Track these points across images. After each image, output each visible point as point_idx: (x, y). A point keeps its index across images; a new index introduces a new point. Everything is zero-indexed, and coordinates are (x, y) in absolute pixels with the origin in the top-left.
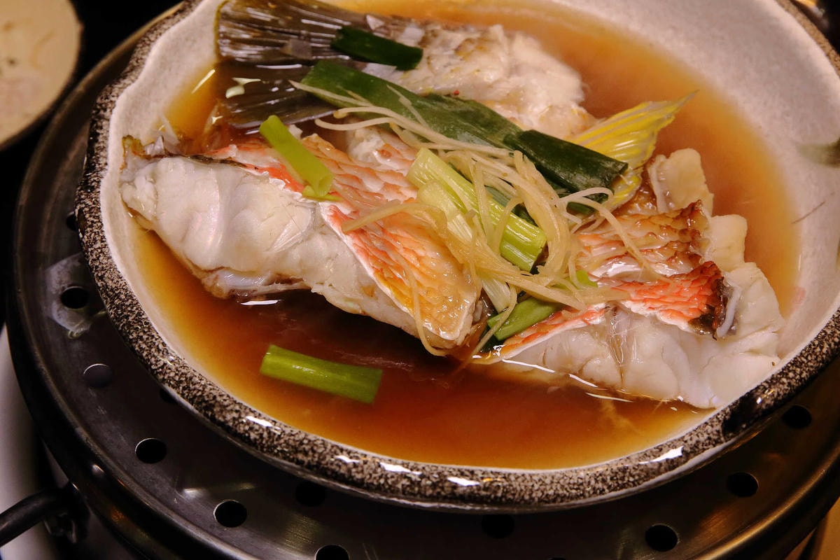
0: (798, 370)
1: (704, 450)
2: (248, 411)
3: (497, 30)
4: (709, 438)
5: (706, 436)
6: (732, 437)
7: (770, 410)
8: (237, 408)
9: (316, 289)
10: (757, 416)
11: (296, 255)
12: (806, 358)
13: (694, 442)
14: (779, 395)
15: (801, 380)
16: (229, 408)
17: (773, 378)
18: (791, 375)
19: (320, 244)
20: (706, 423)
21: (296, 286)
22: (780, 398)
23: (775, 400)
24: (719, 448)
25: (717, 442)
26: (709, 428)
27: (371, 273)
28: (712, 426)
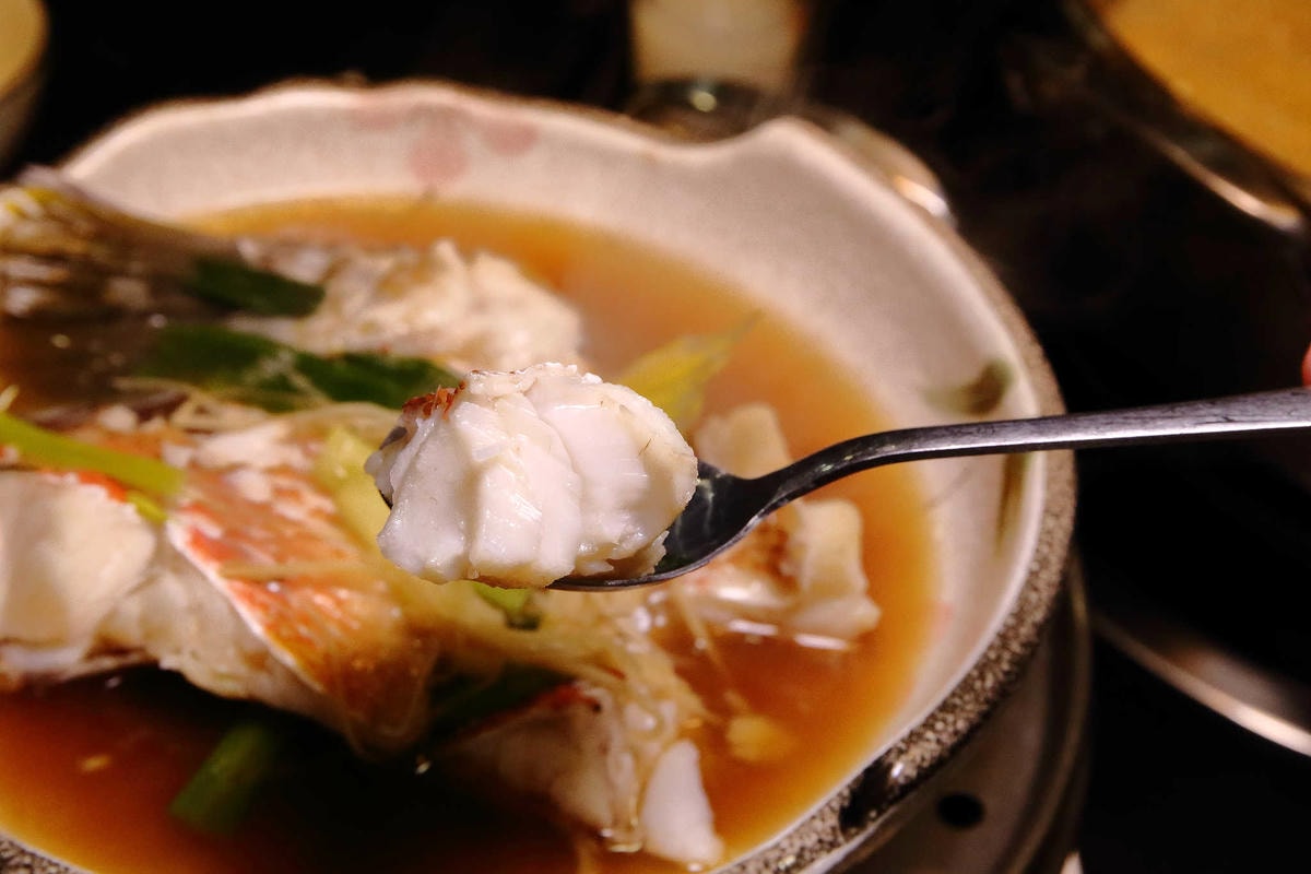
0: (950, 718)
1: (812, 860)
2: (45, 864)
3: (445, 250)
4: (820, 841)
5: (814, 838)
6: (857, 834)
7: (910, 786)
8: (27, 860)
9: (168, 662)
10: (891, 797)
11: (133, 608)
12: (961, 697)
13: (796, 849)
14: (923, 759)
15: (956, 733)
16: (13, 862)
17: (912, 734)
18: (939, 726)
19: (173, 589)
20: (813, 818)
21: (134, 658)
22: (926, 764)
23: (919, 768)
24: (837, 855)
25: (833, 845)
26: (818, 824)
27: (257, 628)
28: (823, 820)
